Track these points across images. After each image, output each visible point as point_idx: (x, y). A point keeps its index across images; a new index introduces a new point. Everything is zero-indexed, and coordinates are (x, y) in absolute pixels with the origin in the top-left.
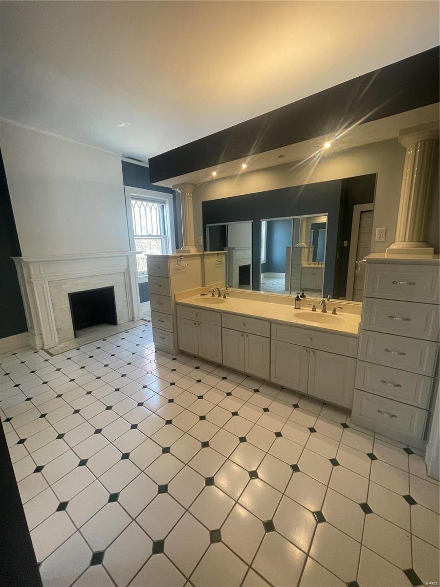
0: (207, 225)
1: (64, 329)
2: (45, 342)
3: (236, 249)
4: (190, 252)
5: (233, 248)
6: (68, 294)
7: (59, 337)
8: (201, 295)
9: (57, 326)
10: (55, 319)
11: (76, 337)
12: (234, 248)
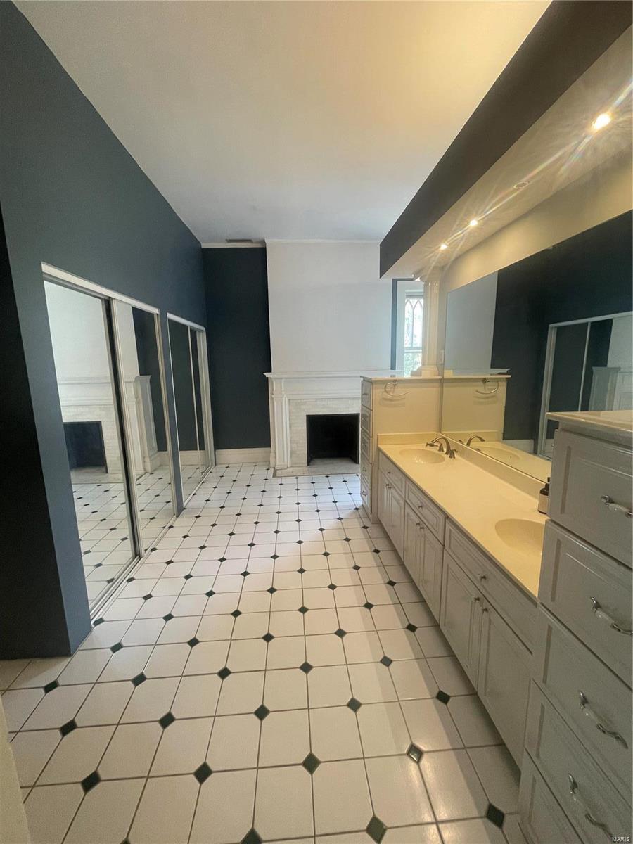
0: (551, 325)
1: (298, 452)
2: (277, 461)
3: (622, 370)
4: (421, 376)
5: (617, 370)
6: (307, 416)
7: (292, 461)
8: (427, 444)
9: (291, 448)
10: (291, 440)
11: (308, 465)
12: (619, 368)
